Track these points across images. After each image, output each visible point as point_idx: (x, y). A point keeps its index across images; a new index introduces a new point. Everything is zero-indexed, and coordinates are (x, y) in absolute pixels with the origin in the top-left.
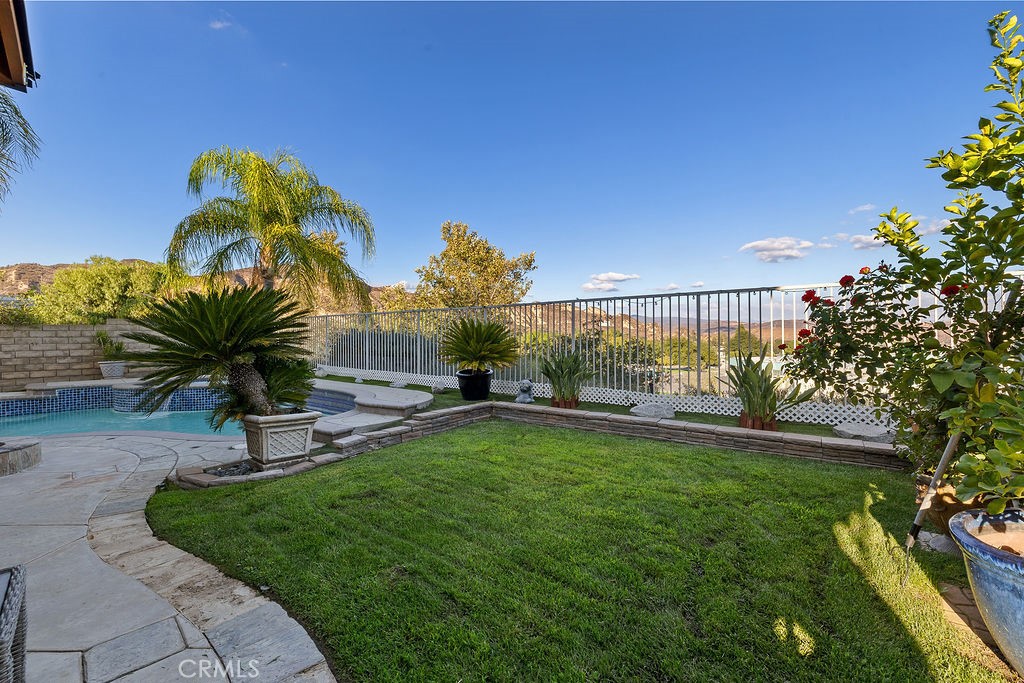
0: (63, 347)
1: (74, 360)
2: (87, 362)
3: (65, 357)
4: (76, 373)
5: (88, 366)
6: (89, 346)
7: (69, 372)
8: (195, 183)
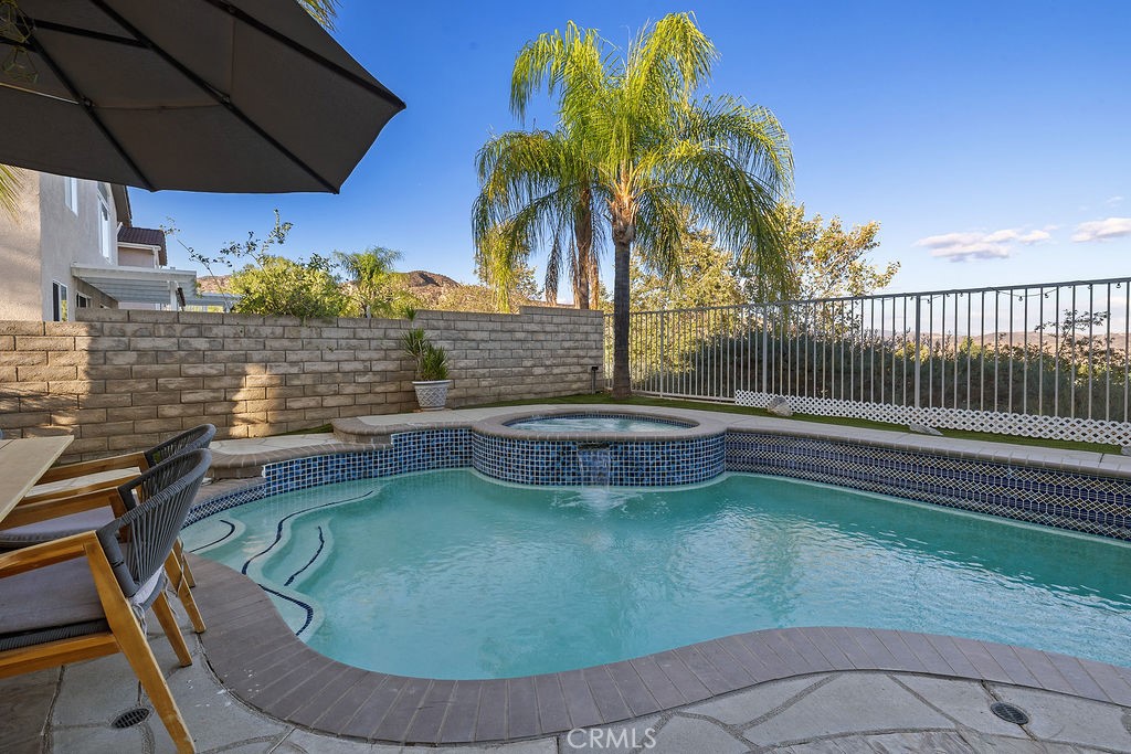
0: (363, 356)
1: (377, 378)
2: (393, 381)
3: (365, 372)
4: (380, 399)
5: (392, 388)
6: (394, 355)
7: (370, 398)
8: (519, 97)
